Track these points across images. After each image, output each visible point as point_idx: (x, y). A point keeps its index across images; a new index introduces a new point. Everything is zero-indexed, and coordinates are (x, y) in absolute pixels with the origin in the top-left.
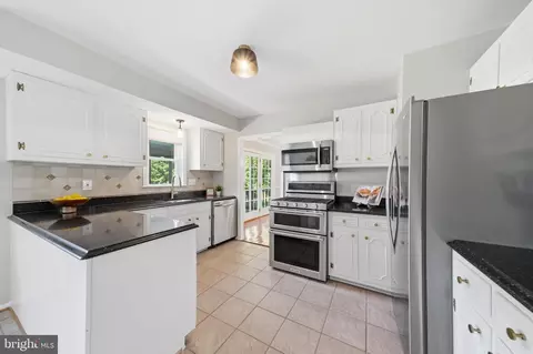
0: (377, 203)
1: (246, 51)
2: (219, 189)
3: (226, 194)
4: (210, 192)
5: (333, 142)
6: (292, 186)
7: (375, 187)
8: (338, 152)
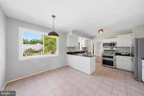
0: (128, 54)
1: (102, 30)
2: (87, 51)
3: (88, 52)
4: (85, 52)
5: (116, 42)
6: (105, 50)
7: (127, 51)
8: (117, 44)
